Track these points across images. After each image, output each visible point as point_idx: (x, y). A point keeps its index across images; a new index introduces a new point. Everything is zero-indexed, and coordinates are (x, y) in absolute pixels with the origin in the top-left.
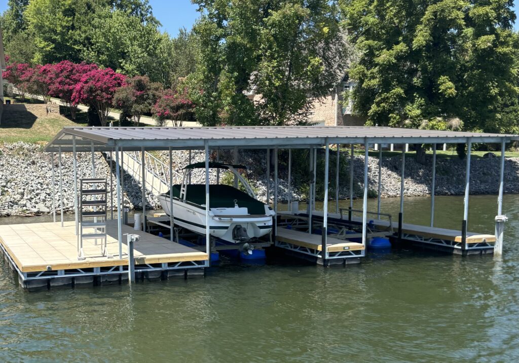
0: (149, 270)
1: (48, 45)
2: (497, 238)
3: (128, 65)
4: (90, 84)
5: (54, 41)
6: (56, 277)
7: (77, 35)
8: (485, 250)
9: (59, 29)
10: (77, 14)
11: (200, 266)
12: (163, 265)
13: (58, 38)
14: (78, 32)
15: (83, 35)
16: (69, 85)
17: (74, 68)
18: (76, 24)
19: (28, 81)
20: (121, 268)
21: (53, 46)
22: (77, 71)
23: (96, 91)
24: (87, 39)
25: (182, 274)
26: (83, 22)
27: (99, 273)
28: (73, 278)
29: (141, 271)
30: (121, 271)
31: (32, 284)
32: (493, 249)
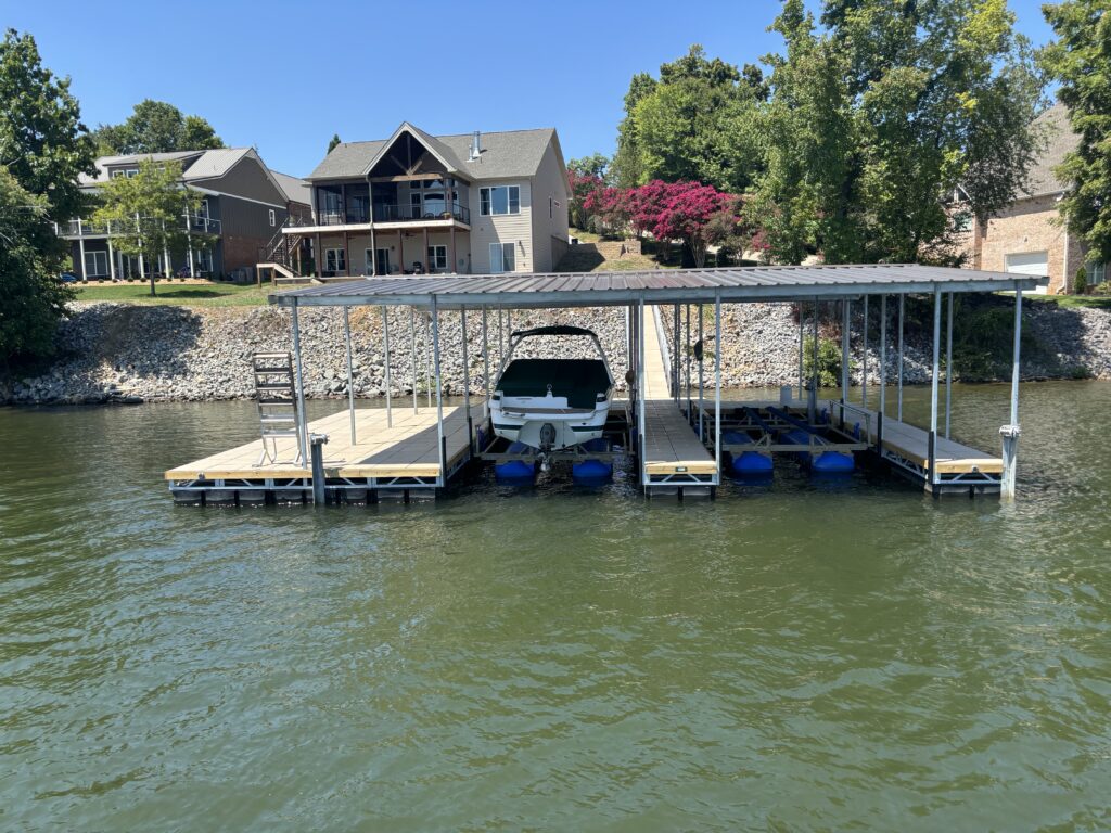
0: (347, 487)
1: (656, 160)
2: (1006, 466)
3: (762, 180)
4: (678, 211)
5: (664, 154)
6: (212, 488)
7: (698, 143)
8: (982, 487)
9: (670, 137)
10: (698, 113)
11: (428, 485)
12: (369, 482)
13: (670, 149)
14: (698, 138)
15: (704, 143)
16: (657, 213)
17: (665, 190)
18: (697, 128)
19: (612, 211)
20: (305, 482)
21: (663, 160)
22: (669, 194)
23: (685, 220)
24: (709, 147)
25: (401, 496)
26: (706, 124)
27: (272, 487)
28: (236, 492)
29: (334, 487)
30: (306, 487)
31: (181, 496)
32: (999, 485)
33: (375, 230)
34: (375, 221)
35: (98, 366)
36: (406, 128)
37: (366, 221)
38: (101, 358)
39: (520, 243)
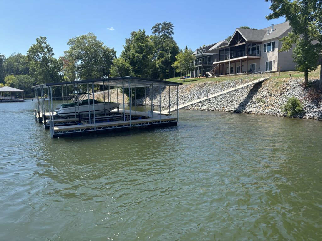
33: (230, 61)
36: (237, 30)
38: (148, 96)
39: (274, 61)
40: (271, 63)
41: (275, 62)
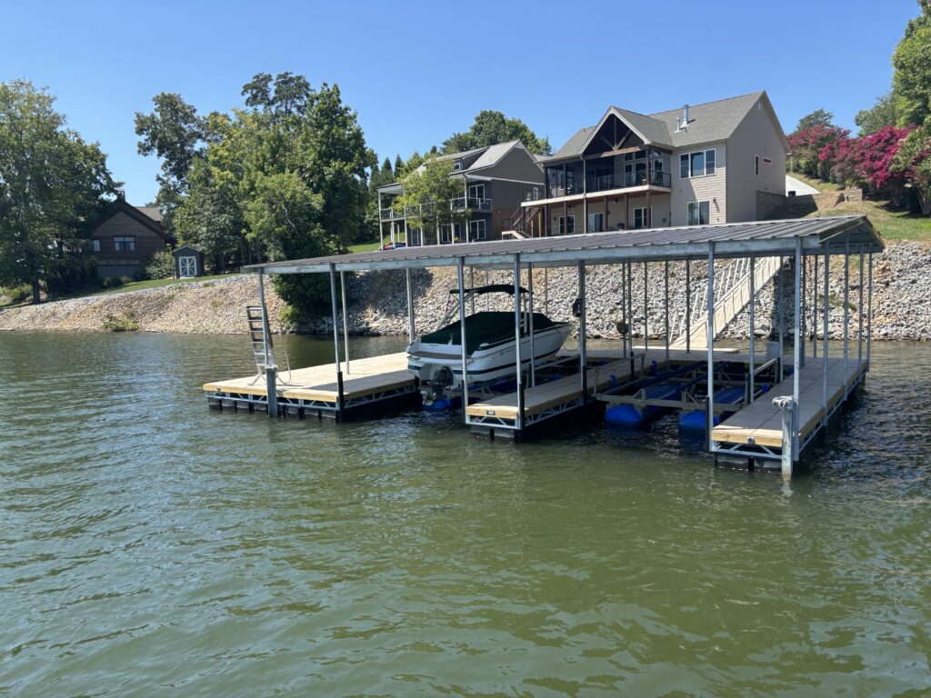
0: (288, 405)
2: (786, 440)
6: (225, 398)
8: (761, 460)
11: (331, 408)
12: (299, 402)
25: (316, 414)
27: (252, 401)
28: (235, 402)
29: (282, 404)
32: (780, 461)
33: (587, 199)
34: (587, 192)
35: (365, 309)
36: (612, 112)
37: (580, 192)
38: (368, 304)
39: (715, 200)
40: (705, 205)
41: (716, 205)
